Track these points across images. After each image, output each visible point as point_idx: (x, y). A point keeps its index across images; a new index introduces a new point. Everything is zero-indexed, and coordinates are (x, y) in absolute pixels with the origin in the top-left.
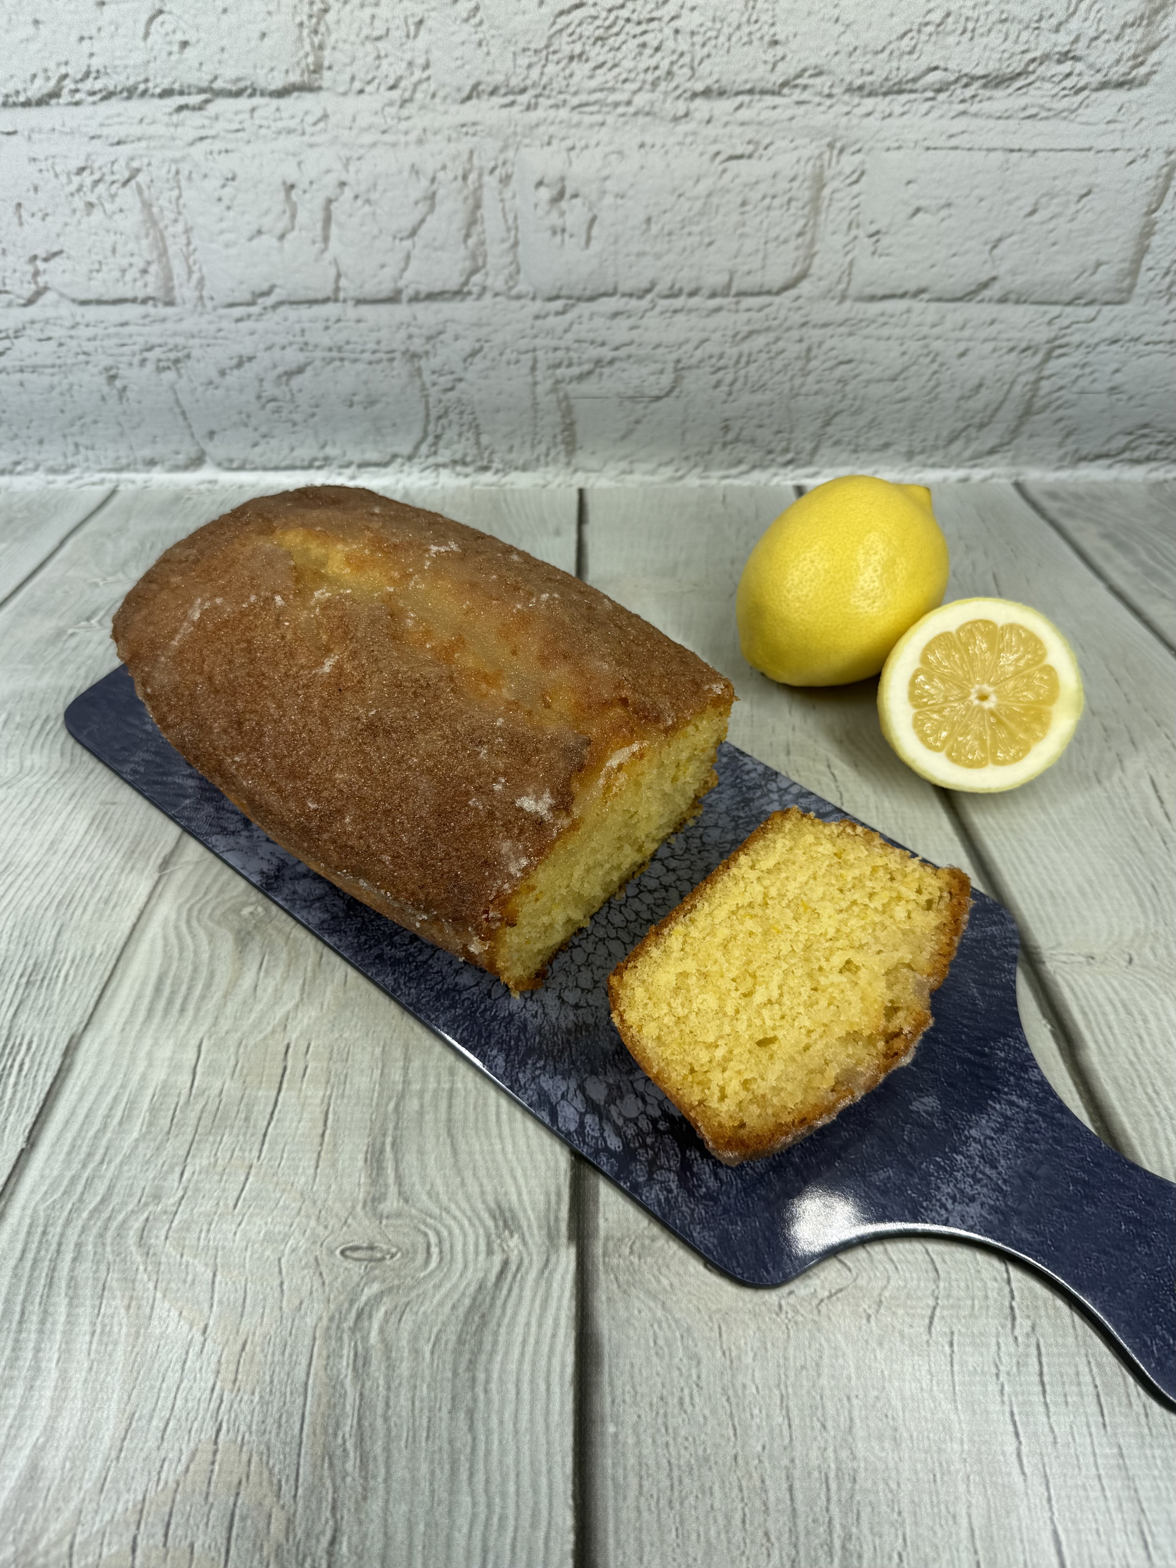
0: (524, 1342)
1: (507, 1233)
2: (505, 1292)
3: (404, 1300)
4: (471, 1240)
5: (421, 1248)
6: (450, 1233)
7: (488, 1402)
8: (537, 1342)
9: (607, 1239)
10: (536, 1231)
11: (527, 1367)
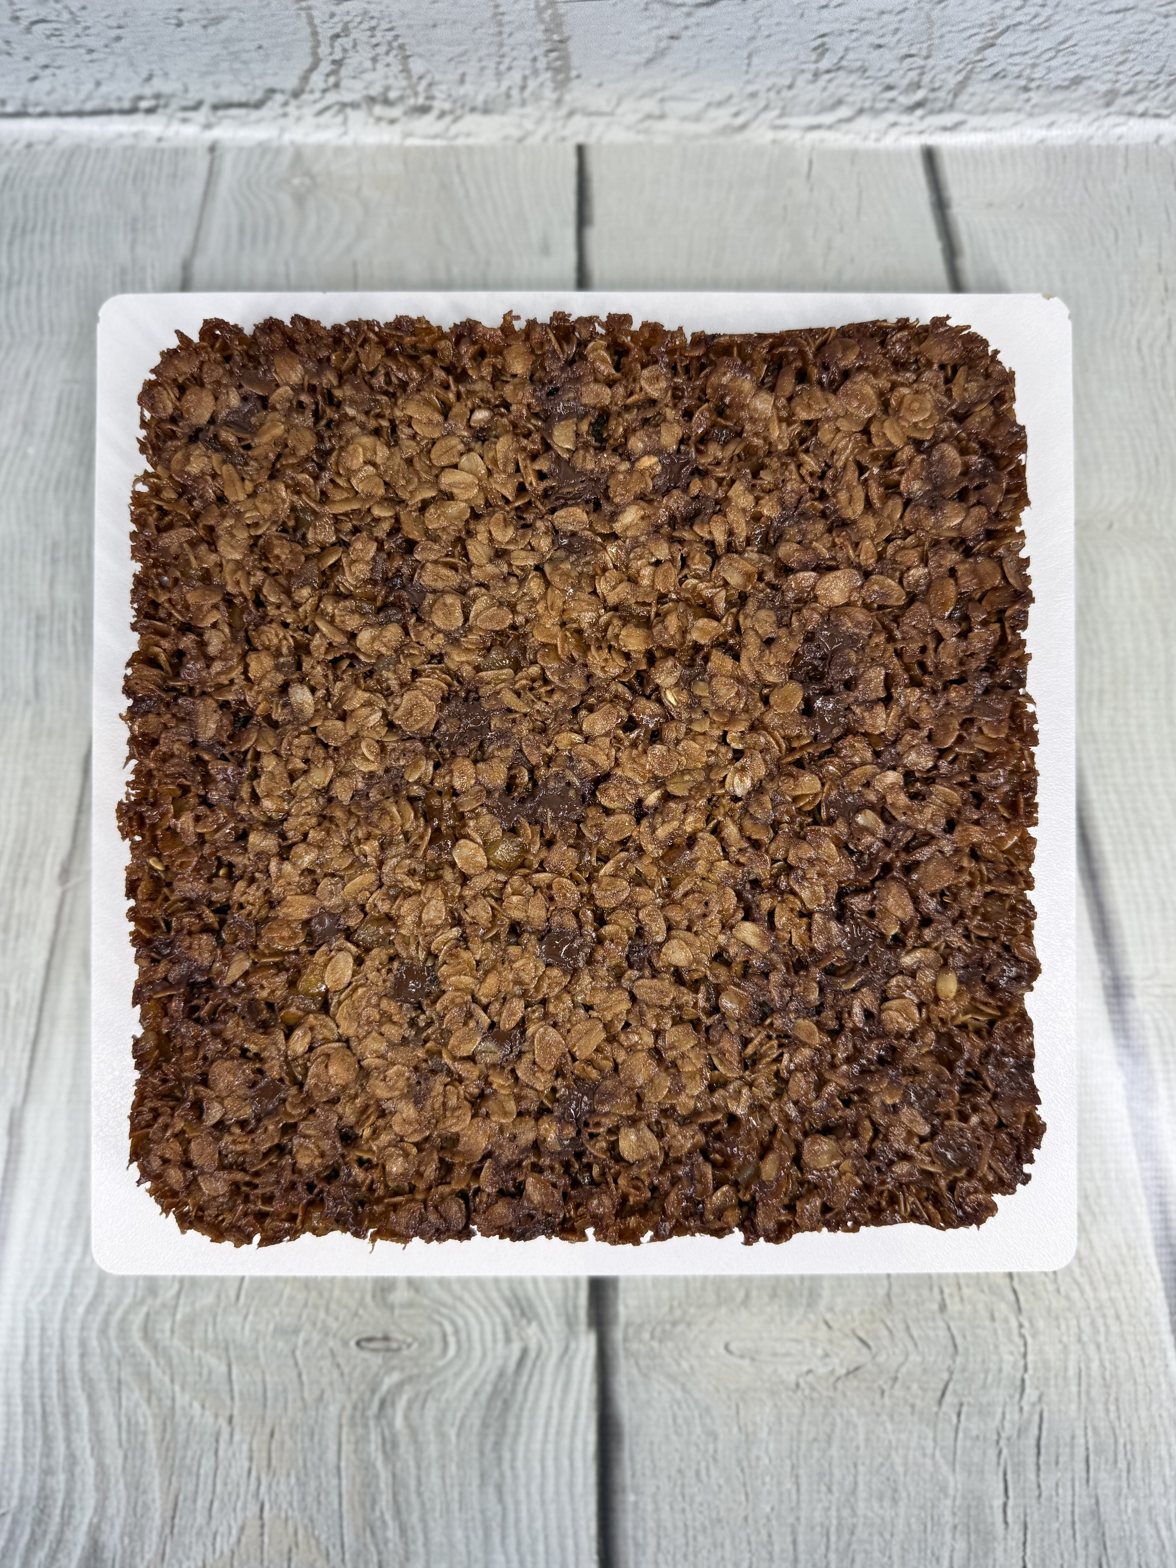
0: (547, 1425)
1: (524, 1322)
2: (525, 1378)
3: (425, 1388)
4: (488, 1329)
5: (438, 1337)
6: (467, 1323)
7: (515, 1477)
8: (560, 1424)
9: (628, 1325)
10: (554, 1318)
11: (550, 1447)
